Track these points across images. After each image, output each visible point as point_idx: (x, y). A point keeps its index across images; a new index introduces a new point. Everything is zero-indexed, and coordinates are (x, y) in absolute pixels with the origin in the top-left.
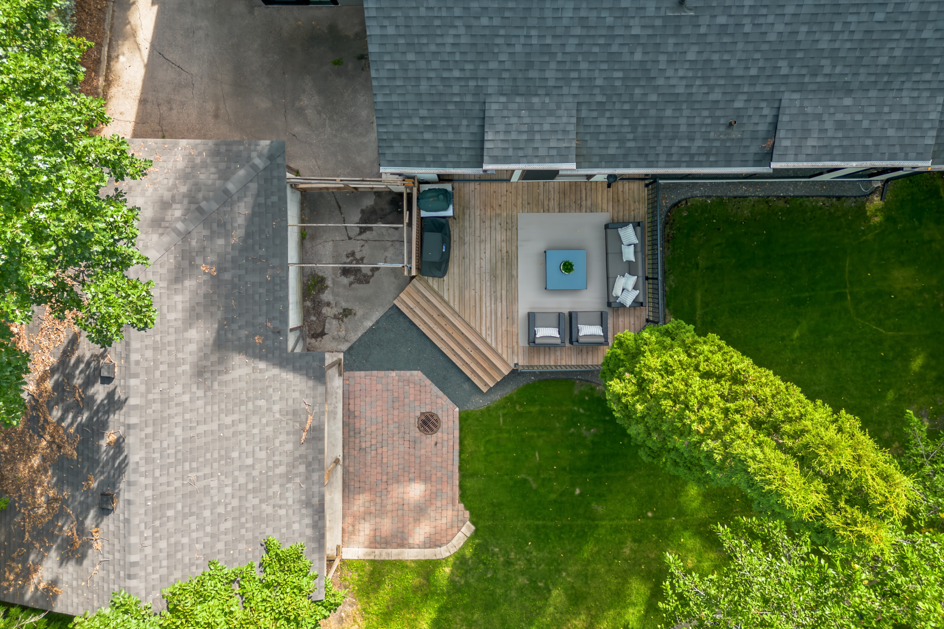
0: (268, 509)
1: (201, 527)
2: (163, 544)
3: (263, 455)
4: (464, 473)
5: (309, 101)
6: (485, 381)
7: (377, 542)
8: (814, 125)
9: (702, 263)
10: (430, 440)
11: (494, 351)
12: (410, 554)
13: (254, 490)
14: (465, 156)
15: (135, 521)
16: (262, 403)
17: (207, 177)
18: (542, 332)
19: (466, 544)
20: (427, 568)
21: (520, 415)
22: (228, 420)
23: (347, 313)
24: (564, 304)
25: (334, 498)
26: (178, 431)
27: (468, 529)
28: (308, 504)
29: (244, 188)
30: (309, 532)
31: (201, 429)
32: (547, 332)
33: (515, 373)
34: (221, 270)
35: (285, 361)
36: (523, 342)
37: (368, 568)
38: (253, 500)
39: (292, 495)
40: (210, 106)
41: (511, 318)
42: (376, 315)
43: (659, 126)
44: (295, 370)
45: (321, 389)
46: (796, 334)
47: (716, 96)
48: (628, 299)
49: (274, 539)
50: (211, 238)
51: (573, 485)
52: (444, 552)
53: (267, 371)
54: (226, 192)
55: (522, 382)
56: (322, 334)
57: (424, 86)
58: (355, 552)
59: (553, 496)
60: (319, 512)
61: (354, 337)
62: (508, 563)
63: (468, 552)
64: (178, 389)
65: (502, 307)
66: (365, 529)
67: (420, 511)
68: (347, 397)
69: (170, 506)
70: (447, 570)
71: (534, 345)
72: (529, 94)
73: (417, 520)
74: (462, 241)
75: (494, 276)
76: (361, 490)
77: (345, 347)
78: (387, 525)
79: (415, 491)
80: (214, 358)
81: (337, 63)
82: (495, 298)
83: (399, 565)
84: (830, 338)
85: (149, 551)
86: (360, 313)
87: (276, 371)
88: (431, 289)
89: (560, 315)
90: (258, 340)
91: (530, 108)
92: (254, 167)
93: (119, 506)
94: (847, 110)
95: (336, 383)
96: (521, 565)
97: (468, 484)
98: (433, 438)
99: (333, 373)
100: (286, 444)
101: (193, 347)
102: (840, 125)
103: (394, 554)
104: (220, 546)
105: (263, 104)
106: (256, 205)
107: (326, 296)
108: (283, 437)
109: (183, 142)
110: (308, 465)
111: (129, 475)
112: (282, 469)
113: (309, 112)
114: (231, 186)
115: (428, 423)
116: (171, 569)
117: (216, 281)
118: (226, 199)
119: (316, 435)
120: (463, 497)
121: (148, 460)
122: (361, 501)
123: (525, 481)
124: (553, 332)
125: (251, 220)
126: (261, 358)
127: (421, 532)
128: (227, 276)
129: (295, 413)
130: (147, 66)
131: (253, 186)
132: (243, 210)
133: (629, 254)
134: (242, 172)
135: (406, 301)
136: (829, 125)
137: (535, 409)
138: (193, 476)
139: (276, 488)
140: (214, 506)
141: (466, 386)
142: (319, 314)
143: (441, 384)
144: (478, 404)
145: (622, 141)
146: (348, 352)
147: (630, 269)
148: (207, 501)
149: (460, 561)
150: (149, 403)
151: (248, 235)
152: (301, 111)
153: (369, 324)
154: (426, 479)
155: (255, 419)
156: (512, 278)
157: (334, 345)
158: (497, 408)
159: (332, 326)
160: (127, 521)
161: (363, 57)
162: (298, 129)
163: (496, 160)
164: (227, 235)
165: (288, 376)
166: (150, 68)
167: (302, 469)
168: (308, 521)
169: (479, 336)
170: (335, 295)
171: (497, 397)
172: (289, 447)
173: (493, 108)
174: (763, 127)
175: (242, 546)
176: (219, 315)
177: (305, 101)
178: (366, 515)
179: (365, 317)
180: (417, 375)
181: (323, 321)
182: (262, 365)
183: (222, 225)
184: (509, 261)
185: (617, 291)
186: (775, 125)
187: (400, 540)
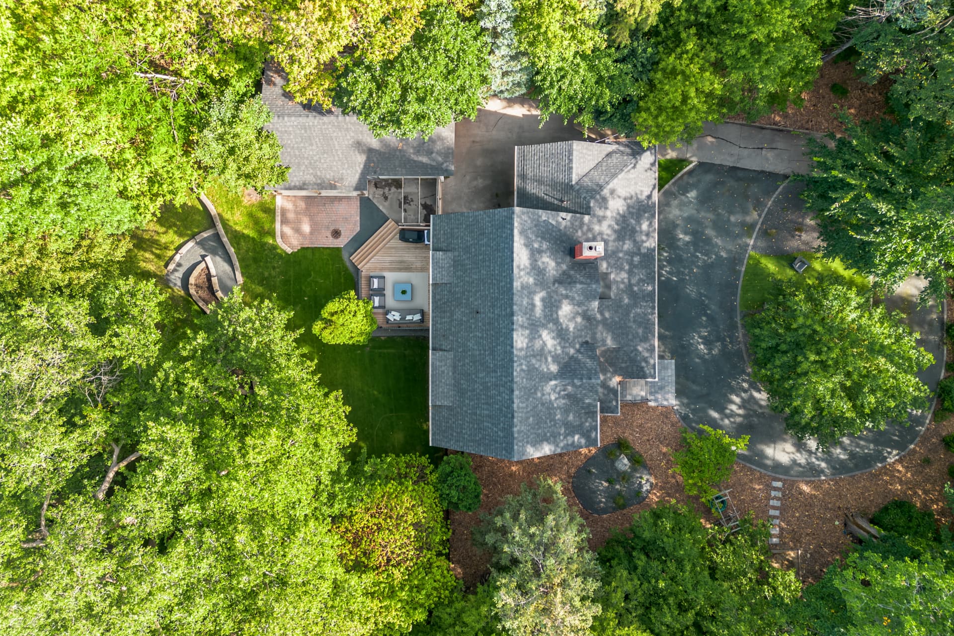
0: (303, 168)
1: (297, 143)
2: (291, 129)
3: (325, 166)
4: (314, 250)
5: (480, 183)
6: (355, 258)
7: (284, 212)
8: (443, 363)
9: (407, 352)
10: (329, 235)
11: (368, 262)
12: (278, 226)
13: (310, 163)
14: (436, 245)
15: (300, 119)
16: (346, 166)
17: (438, 146)
18: (376, 281)
19: (282, 250)
20: (272, 233)
21: (340, 274)
22: (339, 153)
23: (386, 198)
24: (388, 292)
25: (304, 193)
26: (335, 134)
27: (289, 251)
28: (304, 184)
29: (434, 160)
30: (293, 184)
31: (336, 143)
32: (376, 284)
33: (357, 270)
34: (400, 151)
35: (363, 174)
36: (372, 274)
37: (272, 207)
38: (306, 162)
39: (309, 178)
40: (478, 139)
41: (382, 269)
42: (384, 211)
43: (444, 312)
44: (360, 179)
45: (352, 189)
46: (376, 393)
47: (453, 329)
48: (389, 317)
49: (290, 170)
50: (413, 147)
51: (309, 297)
52: (279, 240)
53: (359, 169)
54: (432, 153)
55: (354, 275)
56: (376, 187)
57: (456, 230)
58: (279, 202)
59: (304, 288)
60: (301, 188)
61: (375, 201)
62: (274, 268)
63: (279, 251)
64: (352, 134)
65: (387, 265)
66: (289, 206)
67: (297, 230)
68: (348, 198)
69: (306, 131)
70: (271, 242)
71: (370, 279)
72: (454, 266)
73: (293, 229)
74: (416, 248)
75: (401, 262)
76: (307, 204)
77: (371, 197)
78: (291, 216)
79: (306, 228)
80: (364, 148)
81: (497, 195)
82: (391, 262)
83: (273, 221)
84: (373, 407)
85: (288, 124)
86: (386, 204)
87: (359, 171)
88: (395, 235)
89: (384, 290)
90: (372, 165)
91: (450, 267)
92: (442, 164)
93: (306, 112)
94: (448, 373)
95: (355, 194)
96: (273, 273)
97: (309, 252)
98: (330, 236)
99: (359, 193)
100: (329, 175)
101: (369, 140)
102: (443, 372)
103: (278, 218)
104: (289, 150)
105: (479, 162)
106: (427, 165)
107: (393, 189)
108: (332, 174)
109: (453, 135)
110: (320, 184)
111: (318, 117)
112: (319, 174)
113: (475, 183)
114: (434, 155)
115: (336, 234)
116: (281, 132)
117: (396, 149)
118: (429, 152)
119: (333, 187)
120: (303, 248)
121: (324, 124)
122: (302, 204)
123: (310, 276)
124: (376, 286)
125: (421, 162)
126: (365, 166)
127: (288, 230)
128: (398, 153)
129: (342, 179)
130: (496, 112)
131: (434, 164)
132: (424, 160)
133: (409, 317)
134: (440, 159)
135: (390, 224)
136: (443, 368)
137: (342, 280)
138: (317, 140)
139: (311, 171)
140: (305, 148)
141: (352, 251)
142: (385, 186)
143: (354, 240)
144: (345, 255)
145: (440, 300)
146: (368, 198)
147: (403, 318)
148: (307, 145)
149: (275, 247)
150: (346, 124)
151: (415, 161)
152: (476, 179)
153: (381, 208)
154: (311, 233)
155: (340, 163)
156: (400, 270)
157: (371, 192)
158: (343, 264)
159: (380, 191)
160: (300, 116)
161: (499, 206)
162: (468, 178)
163: (433, 255)
164: (414, 154)
165: (357, 176)
166: (495, 113)
167: (319, 181)
168: (297, 184)
169: (374, 255)
170: (394, 193)
171: (348, 264)
172: (328, 177)
173: (449, 254)
174: (443, 347)
175: (288, 158)
176: (382, 150)
177: (480, 181)
178: (296, 206)
179: (384, 206)
180: (358, 229)
181: (382, 187)
182: (362, 166)
183: (418, 151)
184: (408, 268)
185: (393, 313)
186: (441, 350)
187: (284, 221)
